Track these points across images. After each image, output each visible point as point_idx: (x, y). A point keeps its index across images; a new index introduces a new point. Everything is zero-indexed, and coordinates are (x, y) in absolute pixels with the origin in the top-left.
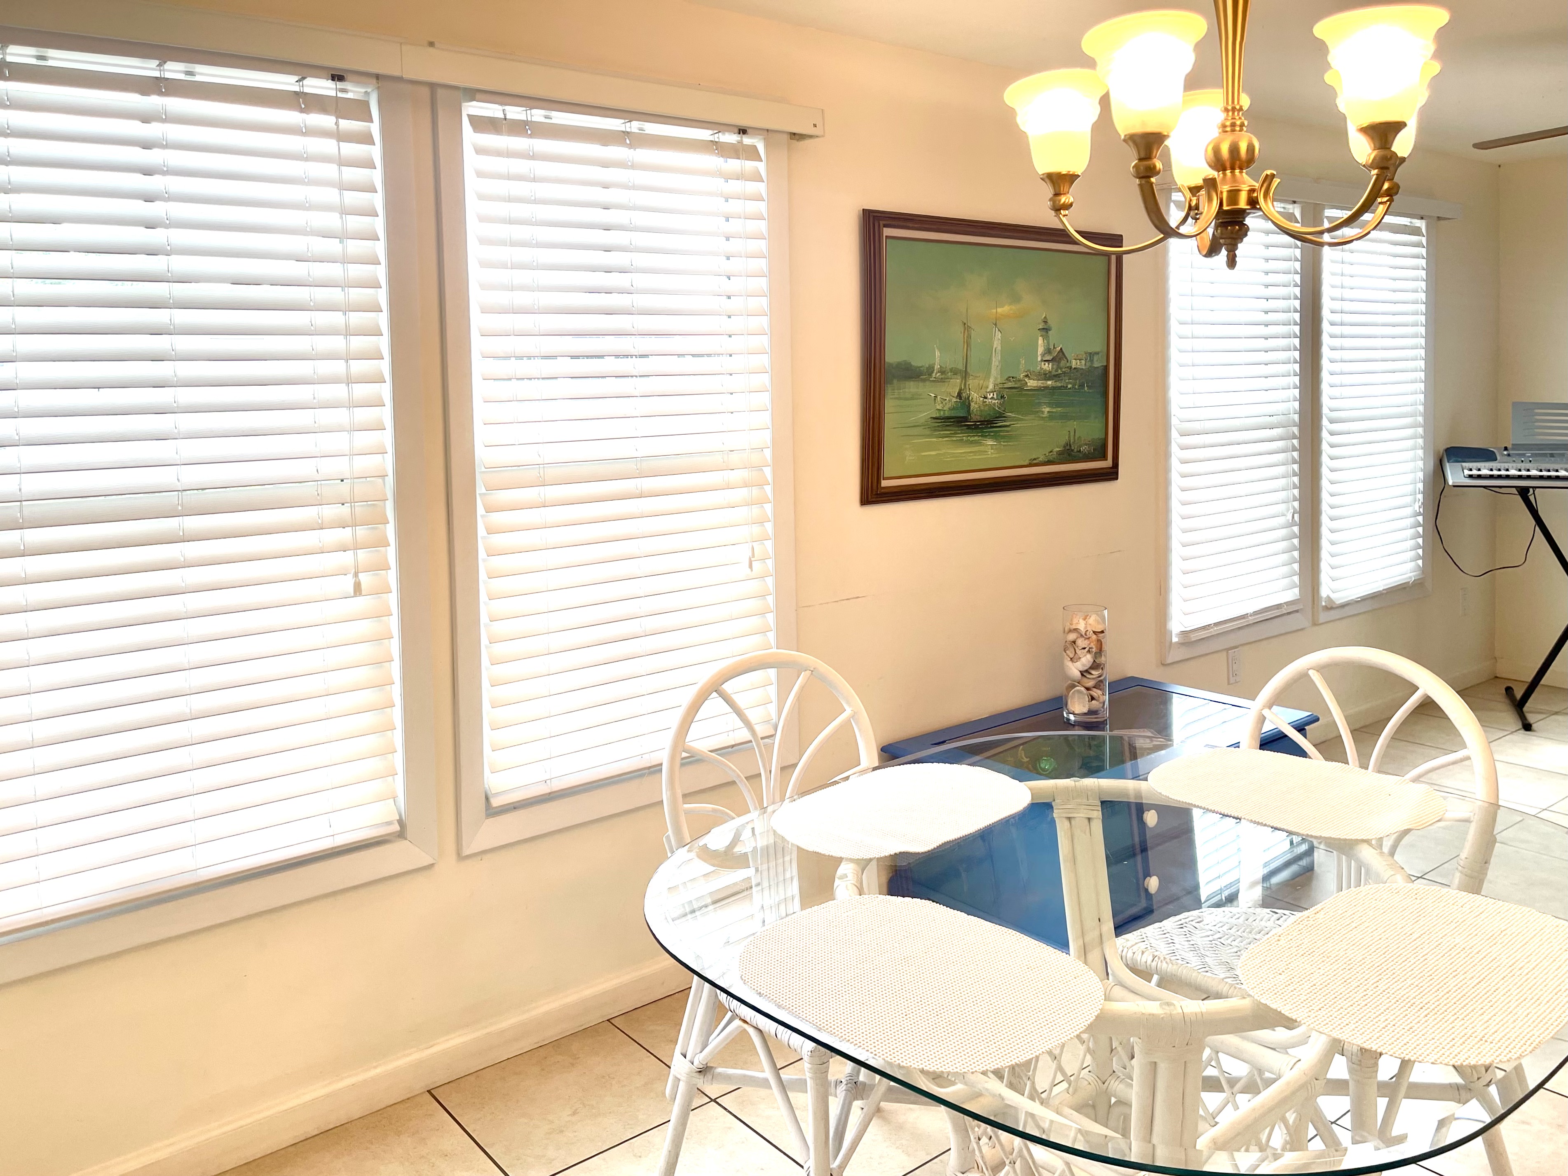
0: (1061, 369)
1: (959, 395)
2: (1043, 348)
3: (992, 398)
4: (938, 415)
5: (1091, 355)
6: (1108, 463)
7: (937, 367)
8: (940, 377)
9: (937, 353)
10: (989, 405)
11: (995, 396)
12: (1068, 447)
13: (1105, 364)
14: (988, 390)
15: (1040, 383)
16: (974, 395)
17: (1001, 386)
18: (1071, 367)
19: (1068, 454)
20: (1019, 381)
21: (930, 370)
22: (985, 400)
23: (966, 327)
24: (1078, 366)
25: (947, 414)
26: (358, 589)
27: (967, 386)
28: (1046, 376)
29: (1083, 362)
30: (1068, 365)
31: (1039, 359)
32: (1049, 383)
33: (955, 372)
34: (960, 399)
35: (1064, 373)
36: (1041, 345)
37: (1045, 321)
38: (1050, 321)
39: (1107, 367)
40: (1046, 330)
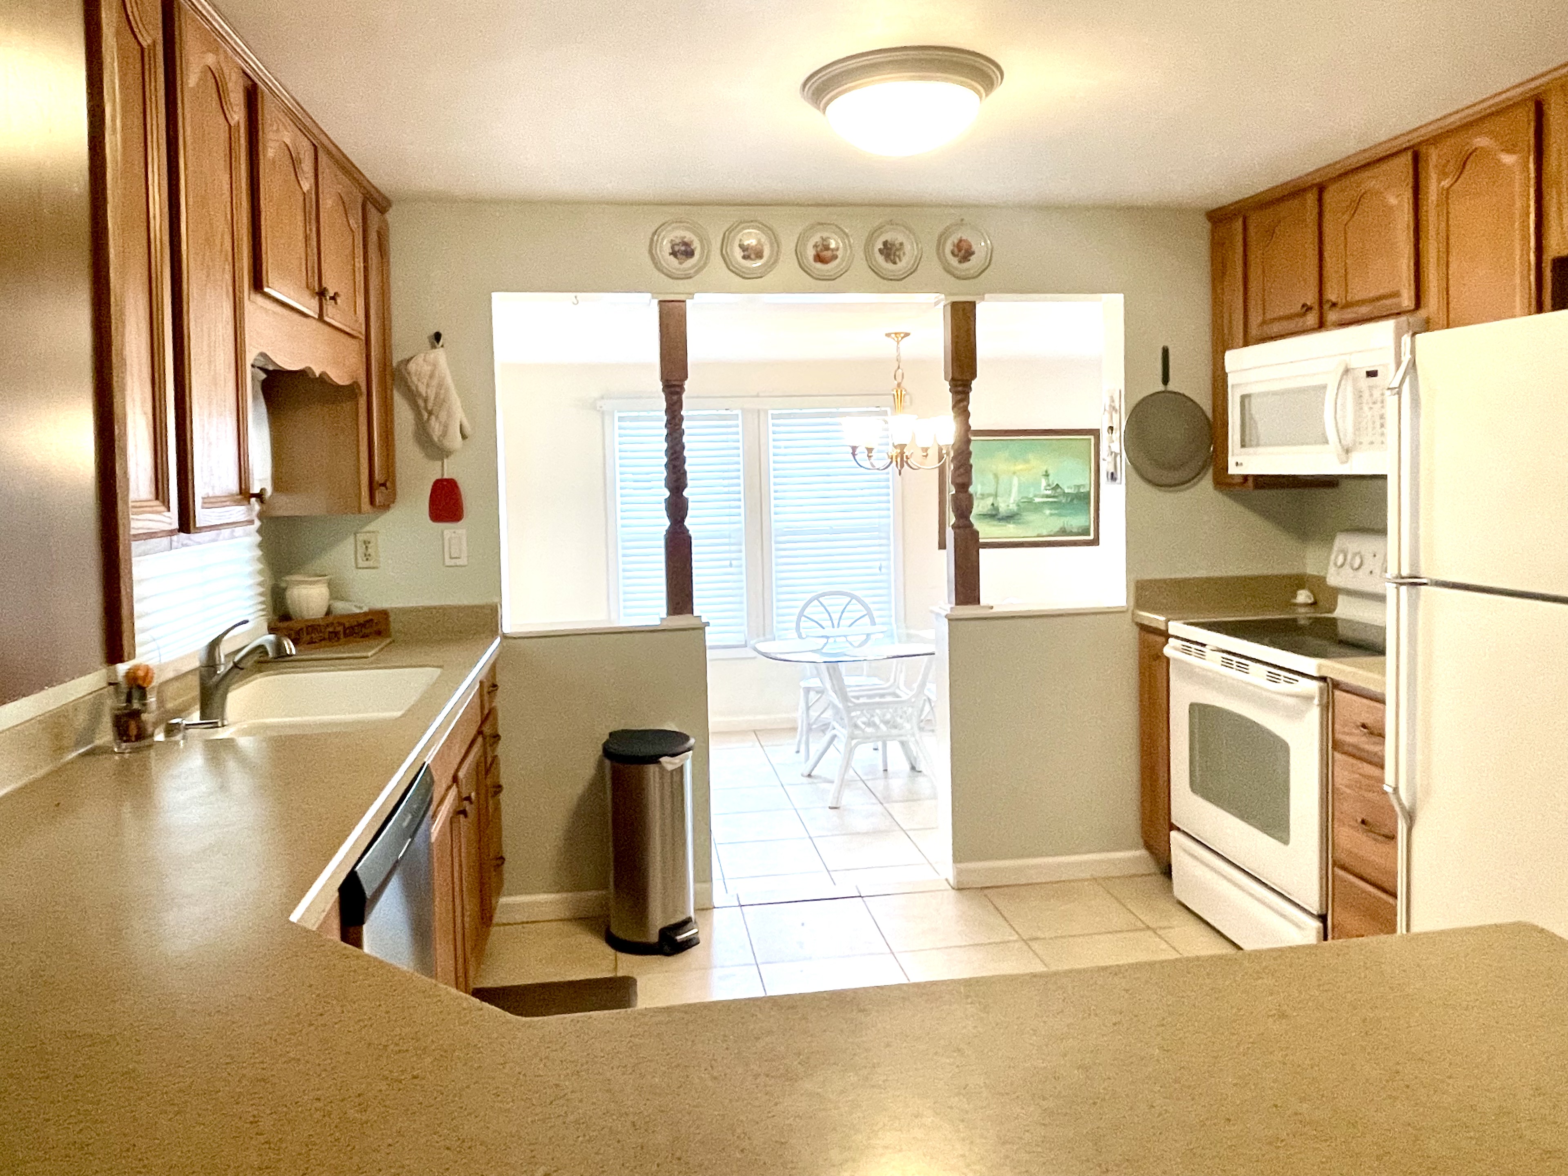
0: (1057, 493)
1: (993, 504)
4: (980, 513)
5: (1079, 487)
6: (1091, 537)
7: (979, 492)
8: (982, 496)
9: (980, 487)
10: (1011, 510)
11: (1014, 505)
12: (1064, 529)
13: (1089, 491)
14: (1010, 503)
15: (1043, 500)
16: (1002, 505)
17: (1018, 501)
18: (1064, 492)
19: (1063, 532)
20: (1030, 498)
21: (976, 494)
22: (1008, 507)
23: (996, 476)
24: (1069, 492)
25: (985, 513)
27: (997, 501)
28: (1048, 496)
29: (1073, 489)
30: (1062, 491)
31: (1043, 488)
32: (1050, 499)
33: (989, 495)
34: (993, 506)
35: (1060, 495)
36: (1044, 483)
37: (1046, 472)
38: (1050, 472)
39: (1089, 493)
40: (1047, 475)
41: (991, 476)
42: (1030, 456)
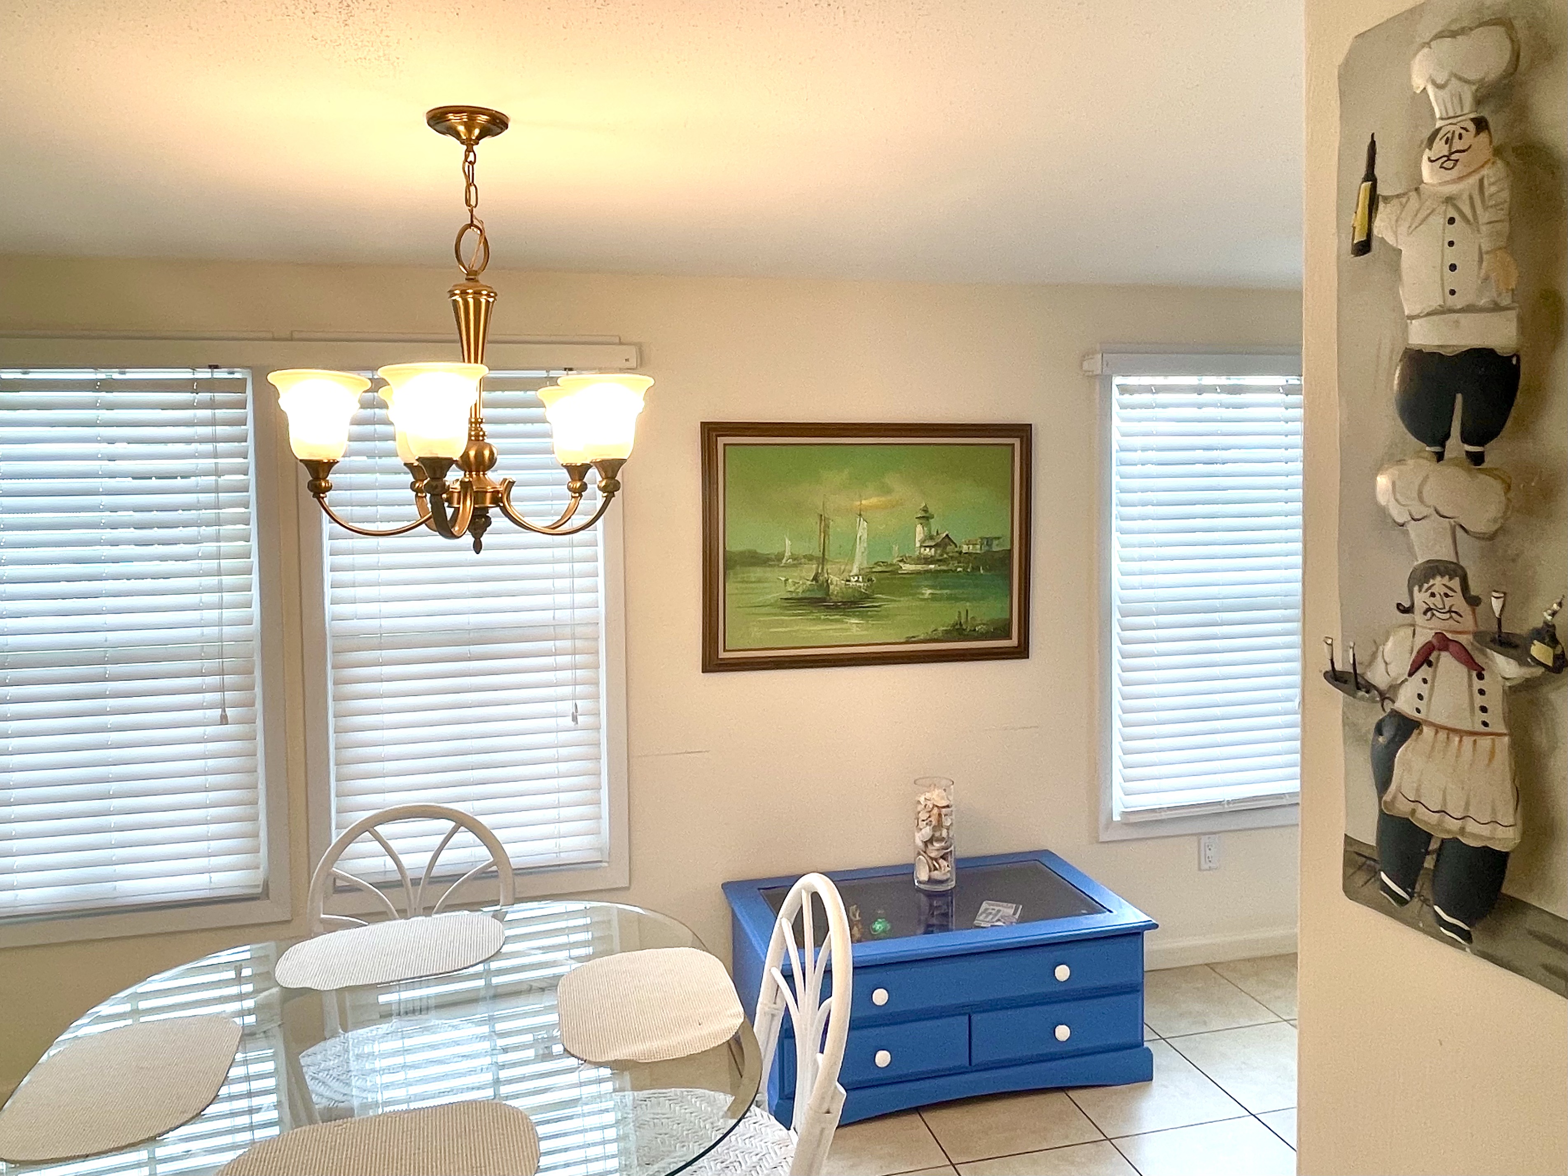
0: (947, 554)
1: (815, 579)
2: (922, 535)
3: (857, 581)
4: (790, 597)
5: (989, 541)
6: (1014, 642)
7: (788, 554)
8: (792, 563)
9: (788, 542)
10: (854, 589)
11: (861, 579)
12: (958, 627)
13: (1009, 548)
14: (852, 574)
15: (919, 567)
16: (834, 579)
17: (868, 570)
18: (961, 553)
19: (958, 632)
20: (891, 565)
21: (779, 557)
22: (848, 583)
23: (823, 518)
24: (970, 551)
25: (800, 595)
26: (224, 720)
27: (825, 571)
28: (927, 560)
29: (978, 547)
30: (956, 549)
31: (918, 545)
32: (932, 566)
33: (810, 558)
34: (817, 582)
35: (952, 557)
36: (920, 532)
37: (925, 510)
38: (931, 510)
39: (1011, 551)
40: (926, 518)
41: (813, 522)
42: (891, 480)
